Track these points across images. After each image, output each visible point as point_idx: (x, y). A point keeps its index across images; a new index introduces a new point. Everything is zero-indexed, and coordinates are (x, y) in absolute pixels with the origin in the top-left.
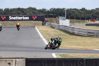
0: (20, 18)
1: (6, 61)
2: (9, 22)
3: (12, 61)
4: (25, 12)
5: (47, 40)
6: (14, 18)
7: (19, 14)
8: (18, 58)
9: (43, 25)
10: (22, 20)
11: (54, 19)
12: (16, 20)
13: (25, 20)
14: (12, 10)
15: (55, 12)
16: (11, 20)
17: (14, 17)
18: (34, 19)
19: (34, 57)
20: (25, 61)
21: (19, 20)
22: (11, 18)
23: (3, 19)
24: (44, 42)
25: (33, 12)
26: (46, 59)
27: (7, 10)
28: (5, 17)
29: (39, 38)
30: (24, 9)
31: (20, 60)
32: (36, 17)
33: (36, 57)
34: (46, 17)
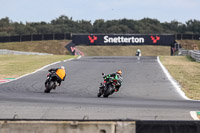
0: (126, 40)
1: (96, 125)
2: (104, 47)
3: (110, 125)
4: (136, 27)
5: (180, 83)
6: (115, 40)
7: (124, 31)
8: (120, 120)
9: (172, 54)
10: (131, 44)
11: (194, 41)
12: (118, 44)
13: (135, 44)
14: (110, 24)
15: (197, 28)
16: (108, 44)
17: (113, 37)
18: (155, 41)
19: (153, 119)
20: (134, 127)
21: (125, 44)
22: (107, 39)
23: (92, 41)
24: (174, 88)
25: (152, 28)
26: (178, 122)
27: (100, 24)
28: (95, 38)
29: (165, 80)
30: (135, 22)
31: (126, 124)
32: (158, 38)
33: (157, 119)
34: (179, 38)
